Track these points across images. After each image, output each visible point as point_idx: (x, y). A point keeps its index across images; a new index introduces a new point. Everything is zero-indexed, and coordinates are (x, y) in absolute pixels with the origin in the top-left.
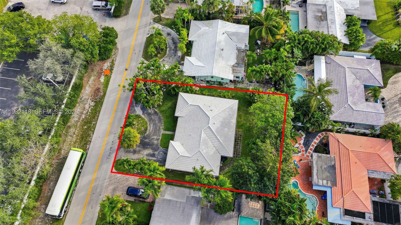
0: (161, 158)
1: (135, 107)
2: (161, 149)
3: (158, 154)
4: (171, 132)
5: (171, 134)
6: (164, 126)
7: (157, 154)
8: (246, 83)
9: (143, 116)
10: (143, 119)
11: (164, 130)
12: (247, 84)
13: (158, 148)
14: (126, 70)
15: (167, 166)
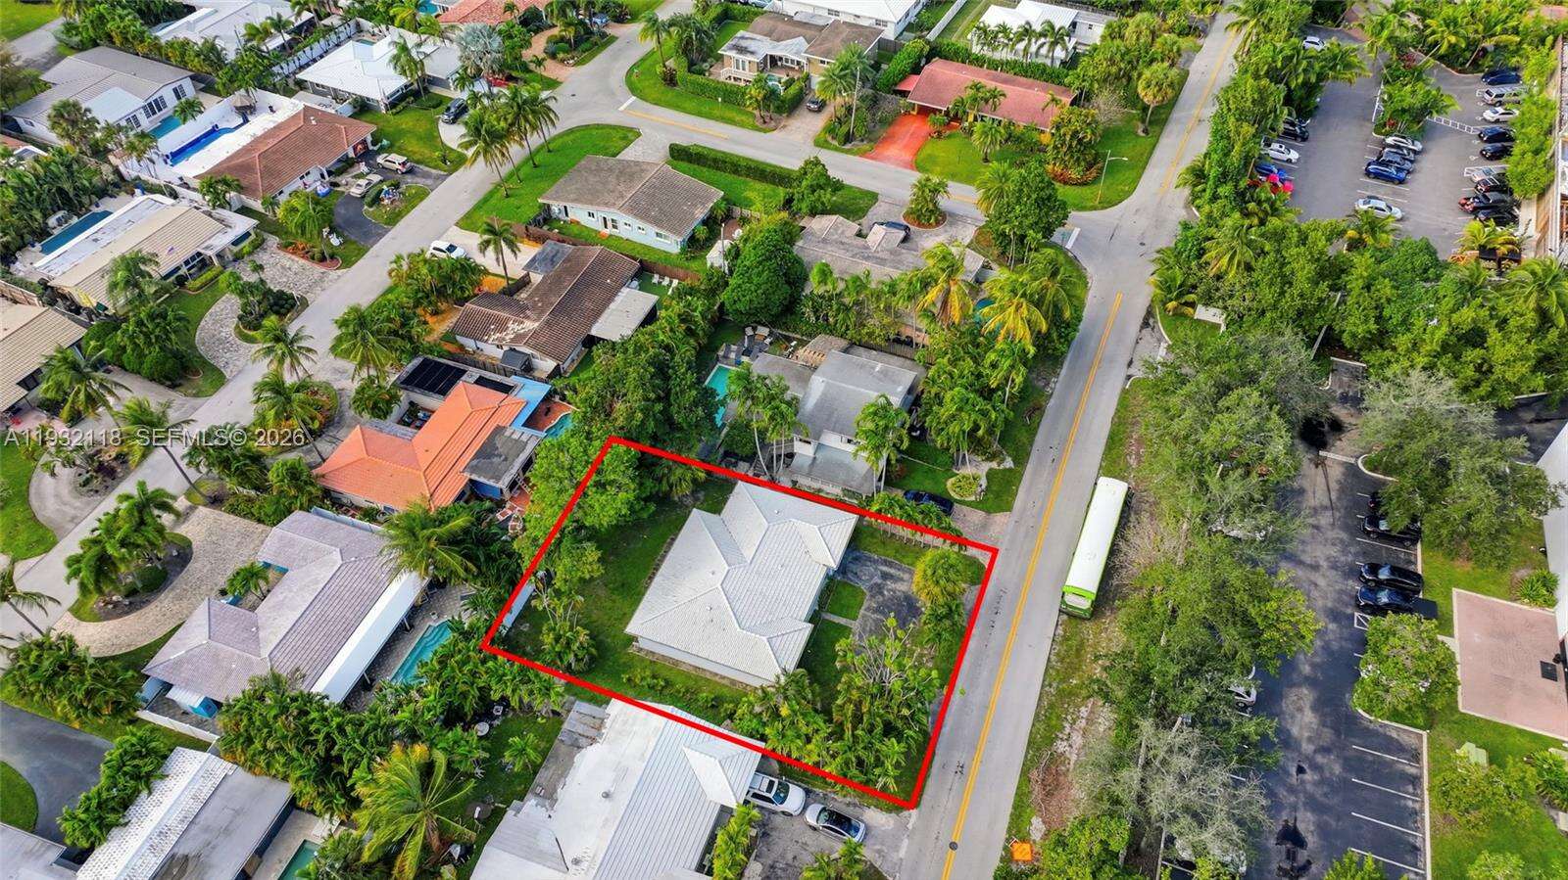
6: (847, 638)
7: (876, 577)
11: (851, 628)
14: (953, 846)
15: (851, 520)
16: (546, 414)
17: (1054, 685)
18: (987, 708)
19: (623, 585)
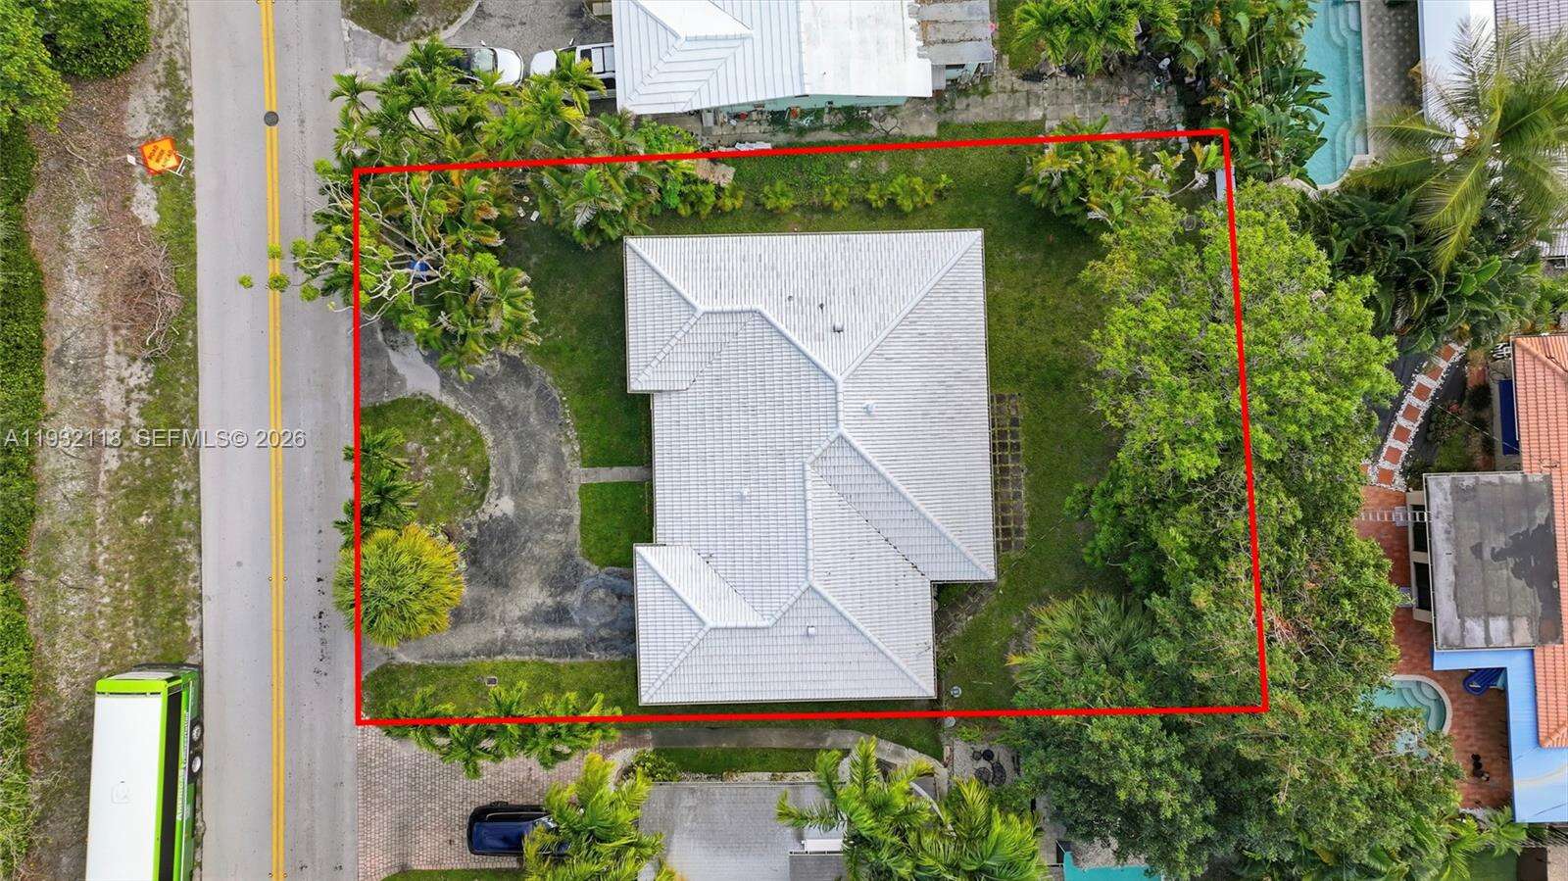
0: (604, 625)
1: (390, 351)
2: (596, 576)
3: (583, 603)
4: (627, 469)
5: (629, 479)
6: (580, 439)
7: (577, 604)
8: (1003, 90)
9: (449, 401)
10: (452, 418)
11: (582, 466)
12: (1014, 91)
13: (578, 573)
14: (271, 119)
15: (652, 693)
16: (1476, 758)
17: (179, 499)
18: (284, 398)
19: (1059, 386)
